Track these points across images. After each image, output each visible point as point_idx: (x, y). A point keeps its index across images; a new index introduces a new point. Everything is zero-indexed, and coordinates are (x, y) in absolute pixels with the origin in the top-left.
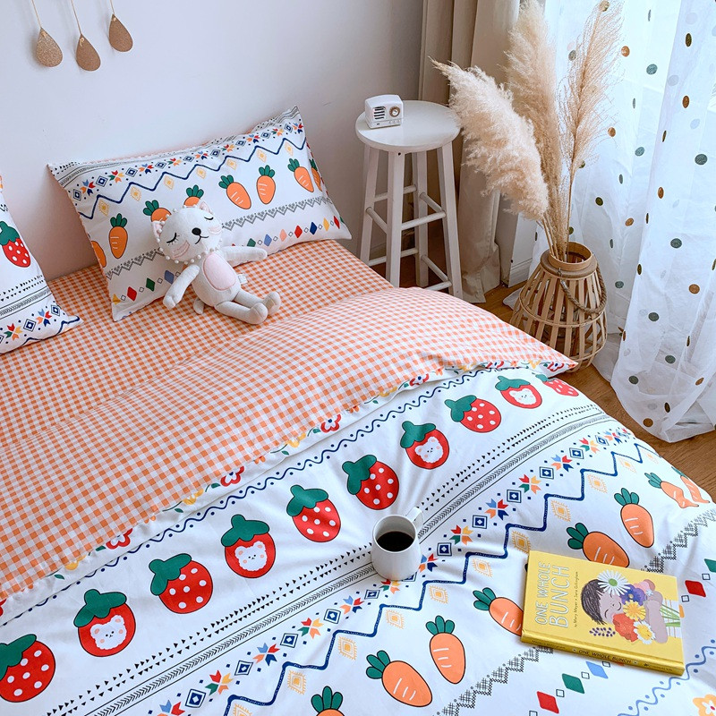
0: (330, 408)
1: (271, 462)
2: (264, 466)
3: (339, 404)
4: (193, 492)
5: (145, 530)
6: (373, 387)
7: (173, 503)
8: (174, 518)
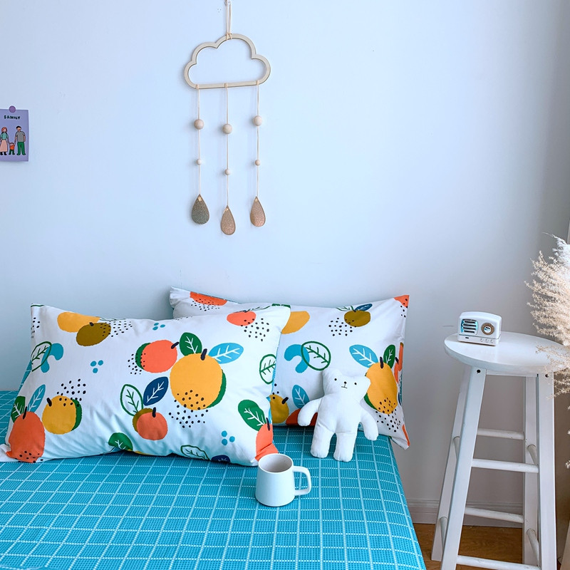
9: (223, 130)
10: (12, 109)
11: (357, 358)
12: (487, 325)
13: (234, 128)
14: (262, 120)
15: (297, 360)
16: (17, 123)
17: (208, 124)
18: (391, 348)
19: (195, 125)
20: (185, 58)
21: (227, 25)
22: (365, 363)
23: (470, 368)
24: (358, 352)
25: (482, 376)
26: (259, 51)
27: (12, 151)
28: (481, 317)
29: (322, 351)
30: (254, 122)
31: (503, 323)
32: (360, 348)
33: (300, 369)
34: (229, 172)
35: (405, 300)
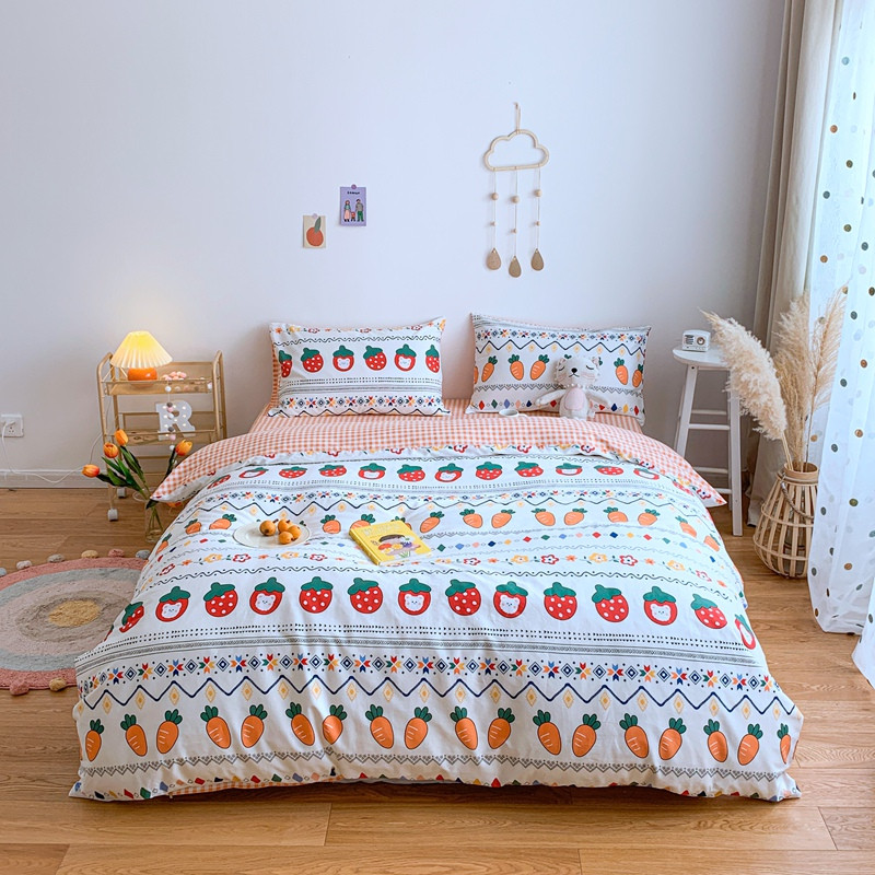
0: (528, 441)
1: (482, 450)
2: (478, 450)
3: (534, 441)
4: (439, 445)
5: (410, 452)
6: (557, 440)
7: (428, 446)
8: (425, 454)
9: (514, 200)
10: (354, 187)
12: (701, 338)
14: (542, 193)
17: (502, 197)
19: (493, 196)
20: (486, 148)
21: (517, 122)
23: (688, 366)
25: (695, 372)
26: (540, 141)
27: (353, 218)
28: (697, 334)
30: (536, 193)
34: (517, 230)
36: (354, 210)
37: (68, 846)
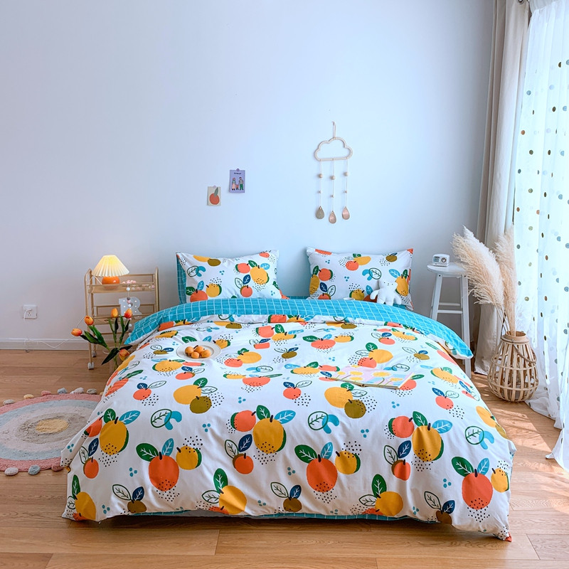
9: (332, 178)
10: (238, 170)
11: (392, 274)
12: (444, 259)
13: (336, 177)
14: (349, 174)
15: (368, 275)
16: (240, 176)
17: (325, 176)
18: (406, 270)
19: (319, 176)
20: (316, 147)
21: (334, 134)
22: (395, 276)
23: (436, 275)
24: (393, 272)
25: (441, 278)
26: (347, 144)
27: (237, 188)
28: (442, 256)
29: (378, 272)
30: (345, 174)
31: (450, 257)
32: (393, 270)
33: (369, 279)
34: (334, 196)
35: (411, 251)
36: (238, 184)
37: (52, 554)
